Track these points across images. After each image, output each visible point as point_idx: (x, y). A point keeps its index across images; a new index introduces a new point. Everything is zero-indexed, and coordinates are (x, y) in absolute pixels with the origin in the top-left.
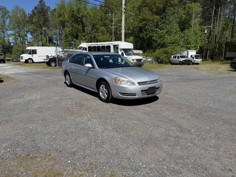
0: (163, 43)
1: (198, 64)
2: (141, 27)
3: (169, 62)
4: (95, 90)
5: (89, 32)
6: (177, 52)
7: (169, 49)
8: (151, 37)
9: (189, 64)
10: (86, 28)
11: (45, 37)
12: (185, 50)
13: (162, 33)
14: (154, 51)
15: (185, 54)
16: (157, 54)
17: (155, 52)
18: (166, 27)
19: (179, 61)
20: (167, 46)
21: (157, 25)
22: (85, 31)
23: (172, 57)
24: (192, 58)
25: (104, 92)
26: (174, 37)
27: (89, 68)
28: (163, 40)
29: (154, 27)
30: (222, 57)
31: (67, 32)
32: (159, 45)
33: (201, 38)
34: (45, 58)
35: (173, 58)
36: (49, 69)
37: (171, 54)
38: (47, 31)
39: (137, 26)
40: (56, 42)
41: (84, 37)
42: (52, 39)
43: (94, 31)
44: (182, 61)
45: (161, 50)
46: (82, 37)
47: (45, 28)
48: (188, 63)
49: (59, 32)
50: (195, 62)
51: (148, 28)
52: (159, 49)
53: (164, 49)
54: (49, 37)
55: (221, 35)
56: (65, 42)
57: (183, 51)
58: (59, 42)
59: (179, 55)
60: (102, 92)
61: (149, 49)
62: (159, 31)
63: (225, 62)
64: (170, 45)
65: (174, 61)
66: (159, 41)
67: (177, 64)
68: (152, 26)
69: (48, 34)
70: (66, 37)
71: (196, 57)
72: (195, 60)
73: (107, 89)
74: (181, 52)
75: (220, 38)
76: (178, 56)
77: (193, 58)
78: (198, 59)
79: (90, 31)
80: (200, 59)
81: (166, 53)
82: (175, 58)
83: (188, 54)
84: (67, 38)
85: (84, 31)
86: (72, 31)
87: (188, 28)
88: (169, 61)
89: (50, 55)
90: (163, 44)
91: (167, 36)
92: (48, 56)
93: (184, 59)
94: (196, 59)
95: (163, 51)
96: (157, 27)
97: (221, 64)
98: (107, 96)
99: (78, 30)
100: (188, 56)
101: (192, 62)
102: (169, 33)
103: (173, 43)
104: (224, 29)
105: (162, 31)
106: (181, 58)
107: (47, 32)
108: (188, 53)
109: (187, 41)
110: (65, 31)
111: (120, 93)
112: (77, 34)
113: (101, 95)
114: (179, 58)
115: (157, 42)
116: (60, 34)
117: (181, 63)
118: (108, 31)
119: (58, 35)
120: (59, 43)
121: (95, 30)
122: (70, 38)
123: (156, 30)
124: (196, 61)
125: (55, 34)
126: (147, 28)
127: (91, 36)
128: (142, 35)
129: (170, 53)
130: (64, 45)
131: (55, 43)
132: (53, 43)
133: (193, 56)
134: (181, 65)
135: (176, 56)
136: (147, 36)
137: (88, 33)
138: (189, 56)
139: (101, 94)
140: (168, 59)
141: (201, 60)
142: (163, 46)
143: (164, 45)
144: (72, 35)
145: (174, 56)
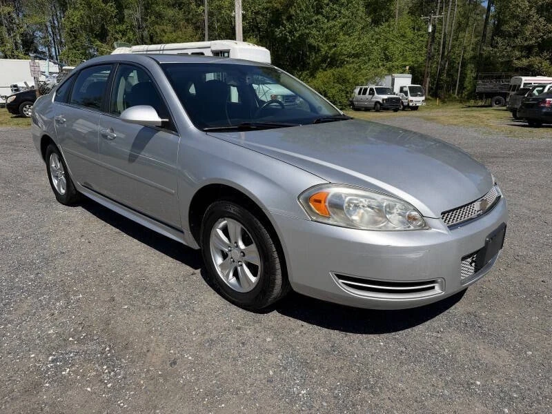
0: (334, 54)
1: (415, 108)
2: (278, 10)
3: (350, 105)
4: (184, 240)
5: (135, 23)
6: (366, 79)
7: (348, 70)
8: (303, 38)
9: (396, 110)
10: (126, 12)
11: (9, 34)
12: (386, 75)
13: (331, 28)
14: (312, 75)
15: (386, 83)
16: (320, 82)
17: (315, 77)
18: (340, 12)
19: (373, 102)
20: (343, 63)
21: (319, 7)
22: (126, 19)
23: (357, 91)
24: (402, 94)
25: (235, 254)
26: (359, 39)
27: (148, 128)
28: (335, 46)
29: (312, 10)
30: (454, 93)
31: (76, 21)
32: (324, 61)
33: (413, 46)
34: (9, 92)
35: (359, 93)
36: (15, 127)
37: (354, 83)
38: (14, 15)
39: (267, 9)
40: (44, 50)
41: (123, 35)
42: (32, 42)
43: (150, 21)
44: (381, 101)
45: (329, 72)
46: (117, 36)
47: (9, 9)
48: (394, 105)
49: (52, 23)
50: (411, 104)
51: (297, 14)
52: (325, 70)
53: (336, 71)
54: (22, 34)
55: (453, 40)
56: (70, 49)
57: (382, 77)
58: (53, 50)
59: (374, 87)
60: (225, 256)
61: (298, 71)
62: (323, 23)
63: (472, 102)
64: (351, 60)
65: (361, 100)
66: (324, 48)
67: (367, 109)
68: (307, 7)
69: (19, 26)
70: (74, 35)
71: (413, 91)
72: (411, 98)
73: (253, 247)
74: (377, 79)
75: (453, 46)
76: (371, 89)
77: (406, 93)
78: (416, 96)
79: (138, 20)
80: (422, 96)
81: (342, 80)
82: (364, 93)
83: (393, 85)
84: (75, 37)
85: (121, 21)
86: (88, 17)
87: (387, 21)
88: (348, 103)
89: (21, 84)
90: (334, 58)
91: (342, 37)
92: (15, 86)
93: (385, 97)
94: (411, 96)
95: (333, 75)
96: (318, 13)
97: (465, 109)
98: (253, 279)
99: (106, 15)
100: (393, 89)
101: (402, 103)
102: (346, 28)
103: (357, 56)
104: (460, 27)
105: (331, 23)
106: (378, 93)
107: (17, 21)
108: (393, 80)
109: (384, 53)
110: (69, 18)
111: (340, 277)
112: (103, 27)
113: (218, 270)
114: (373, 94)
115: (319, 50)
116: (53, 27)
117: (379, 106)
118: (187, 20)
119: (50, 29)
120: (54, 54)
121: (153, 18)
122: (84, 38)
123: (316, 21)
124: (412, 101)
125: (42, 27)
126: (293, 13)
127: (142, 36)
128: (281, 32)
129: (350, 81)
130: (68, 57)
131: (44, 53)
132: (36, 51)
133: (405, 89)
134: (377, 111)
135: (366, 90)
136: (294, 36)
137: (132, 26)
138: (397, 90)
139: (218, 260)
140: (347, 97)
141: (423, 98)
142: (333, 62)
143: (337, 61)
144: (88, 30)
145: (361, 89)
